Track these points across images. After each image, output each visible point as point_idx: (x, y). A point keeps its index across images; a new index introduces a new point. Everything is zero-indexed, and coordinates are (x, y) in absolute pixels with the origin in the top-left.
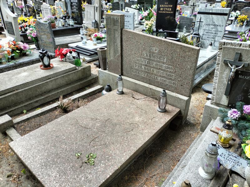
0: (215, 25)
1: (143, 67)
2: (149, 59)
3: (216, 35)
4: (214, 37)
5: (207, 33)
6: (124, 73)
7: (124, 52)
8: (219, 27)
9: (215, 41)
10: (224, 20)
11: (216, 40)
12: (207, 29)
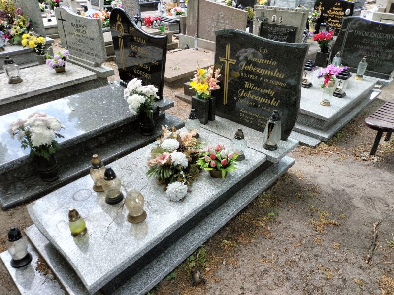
1: (213, 28)
2: (218, 22)
6: (200, 35)
7: (200, 17)
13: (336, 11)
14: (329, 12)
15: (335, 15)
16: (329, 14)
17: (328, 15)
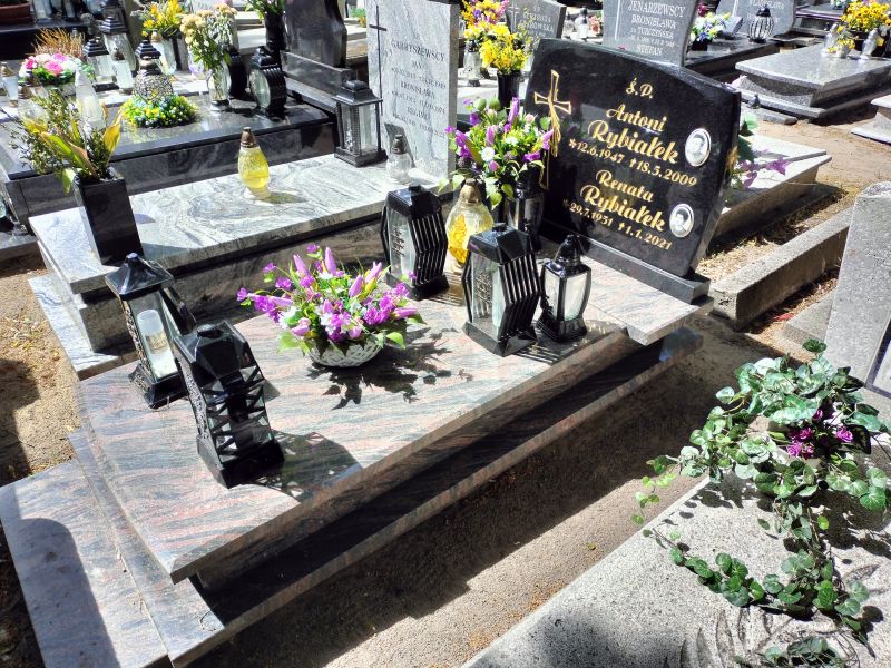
0: (419, 50)
3: (430, 100)
4: (426, 111)
5: (405, 85)
8: (432, 61)
9: (431, 130)
10: (443, 27)
11: (434, 126)
12: (402, 68)
13: (633, 129)
14: (597, 135)
15: (629, 155)
16: (601, 146)
17: (593, 152)
